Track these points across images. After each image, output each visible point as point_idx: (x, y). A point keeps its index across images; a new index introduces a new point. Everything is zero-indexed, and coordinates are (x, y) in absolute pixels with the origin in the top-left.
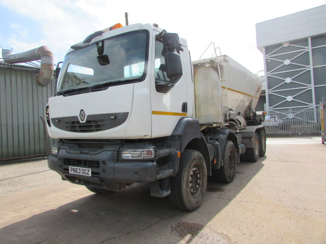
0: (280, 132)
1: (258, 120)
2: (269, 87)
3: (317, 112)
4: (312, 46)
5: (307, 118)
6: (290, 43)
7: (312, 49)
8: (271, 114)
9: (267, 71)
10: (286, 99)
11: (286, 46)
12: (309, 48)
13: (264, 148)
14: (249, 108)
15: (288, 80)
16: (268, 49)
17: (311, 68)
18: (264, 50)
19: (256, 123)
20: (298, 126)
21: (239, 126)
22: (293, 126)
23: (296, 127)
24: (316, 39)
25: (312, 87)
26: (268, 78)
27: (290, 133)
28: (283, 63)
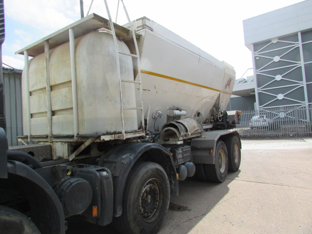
0: (269, 133)
1: (231, 122)
2: (259, 86)
3: (310, 110)
4: (302, 42)
5: (299, 117)
6: (279, 39)
7: (302, 45)
8: (262, 113)
9: (257, 69)
10: (276, 97)
11: (274, 42)
12: (300, 44)
13: (236, 161)
14: (216, 106)
15: (278, 78)
16: (256, 46)
17: (302, 63)
18: (252, 47)
19: (226, 126)
20: (289, 126)
21: (183, 133)
22: (283, 126)
23: (287, 127)
24: (306, 33)
25: (304, 83)
26: (258, 76)
27: (280, 134)
28: (273, 60)
